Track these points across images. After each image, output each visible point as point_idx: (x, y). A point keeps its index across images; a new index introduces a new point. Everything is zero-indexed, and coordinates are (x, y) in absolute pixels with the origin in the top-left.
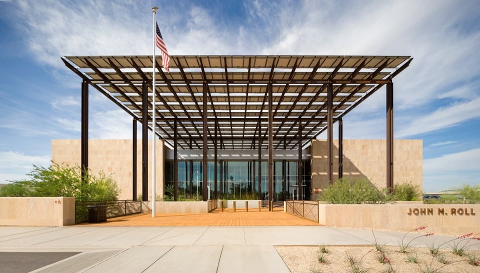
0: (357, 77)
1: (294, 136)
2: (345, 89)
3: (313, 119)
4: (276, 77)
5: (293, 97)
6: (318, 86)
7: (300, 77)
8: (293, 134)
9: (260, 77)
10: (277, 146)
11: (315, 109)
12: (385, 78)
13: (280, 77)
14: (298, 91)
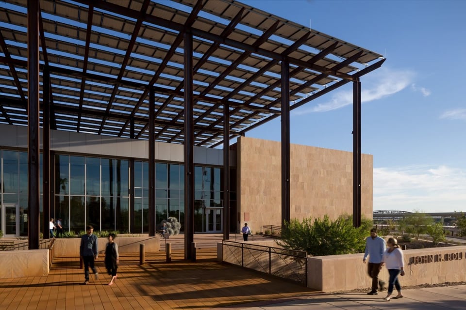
0: (320, 63)
1: (208, 125)
2: (300, 74)
3: (247, 105)
4: (197, 25)
5: (221, 65)
6: (264, 60)
7: (239, 38)
8: (208, 122)
9: (167, 16)
10: (174, 137)
11: (252, 92)
12: (351, 74)
13: (206, 28)
14: (231, 57)
